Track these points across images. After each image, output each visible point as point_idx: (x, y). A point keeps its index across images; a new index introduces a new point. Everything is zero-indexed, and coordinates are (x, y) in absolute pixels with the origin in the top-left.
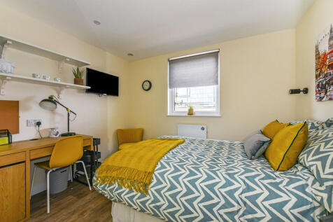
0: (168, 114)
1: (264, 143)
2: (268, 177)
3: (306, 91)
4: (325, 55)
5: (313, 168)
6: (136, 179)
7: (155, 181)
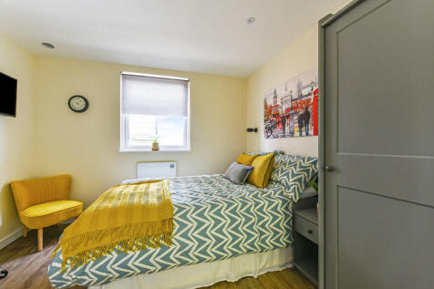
0: (121, 150)
1: (248, 170)
2: (263, 193)
3: (256, 130)
4: (271, 107)
5: (283, 181)
6: (150, 233)
7: (177, 226)
